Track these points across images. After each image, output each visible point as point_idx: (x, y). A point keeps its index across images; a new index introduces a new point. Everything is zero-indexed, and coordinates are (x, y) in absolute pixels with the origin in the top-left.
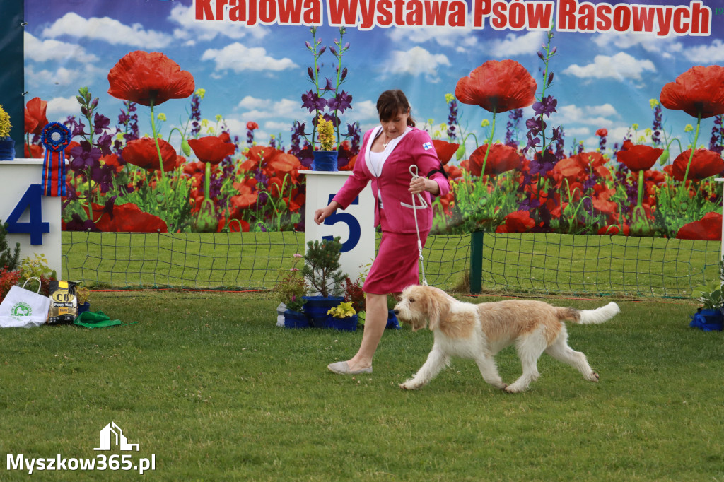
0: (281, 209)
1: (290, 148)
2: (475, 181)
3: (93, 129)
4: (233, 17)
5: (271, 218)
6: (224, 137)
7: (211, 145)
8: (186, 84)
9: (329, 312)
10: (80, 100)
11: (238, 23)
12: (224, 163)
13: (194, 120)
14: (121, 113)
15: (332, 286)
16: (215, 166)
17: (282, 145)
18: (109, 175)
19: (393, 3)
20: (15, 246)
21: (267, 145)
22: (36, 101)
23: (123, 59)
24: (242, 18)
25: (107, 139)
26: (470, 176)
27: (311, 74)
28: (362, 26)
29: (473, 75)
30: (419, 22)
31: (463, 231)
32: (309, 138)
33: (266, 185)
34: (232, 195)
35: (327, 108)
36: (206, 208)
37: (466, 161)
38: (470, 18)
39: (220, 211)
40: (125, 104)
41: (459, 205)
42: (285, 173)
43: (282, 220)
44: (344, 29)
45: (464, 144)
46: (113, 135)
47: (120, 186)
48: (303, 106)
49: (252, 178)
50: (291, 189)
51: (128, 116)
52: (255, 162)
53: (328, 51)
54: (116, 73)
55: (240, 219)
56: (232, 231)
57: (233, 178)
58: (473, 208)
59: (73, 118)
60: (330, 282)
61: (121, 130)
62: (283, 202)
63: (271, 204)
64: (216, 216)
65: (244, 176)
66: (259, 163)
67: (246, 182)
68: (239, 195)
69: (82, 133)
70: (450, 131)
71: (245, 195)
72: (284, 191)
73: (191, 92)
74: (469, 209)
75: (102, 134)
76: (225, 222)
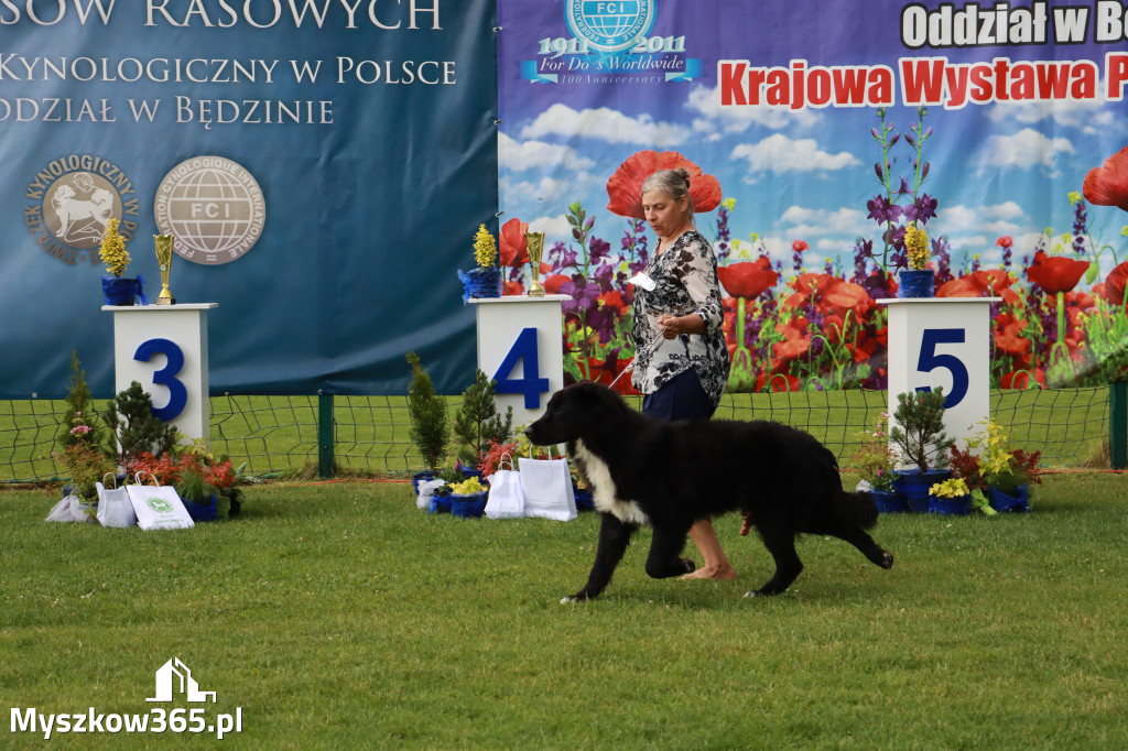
0: (843, 360)
1: (853, 275)
2: (1115, 311)
3: (589, 257)
4: (771, 99)
5: (828, 371)
6: (763, 263)
7: (745, 274)
8: (710, 192)
9: (931, 492)
10: (571, 220)
11: (779, 107)
12: (763, 298)
13: (722, 241)
14: (625, 236)
15: (935, 455)
16: (752, 302)
17: (842, 271)
18: (611, 319)
19: (993, 70)
20: (507, 411)
21: (821, 271)
22: (514, 223)
23: (626, 163)
24: (784, 100)
25: (607, 270)
26: (1107, 305)
27: (879, 173)
28: (950, 104)
29: (1108, 165)
30: (1030, 95)
31: (1099, 382)
32: (880, 261)
33: (820, 327)
34: (774, 341)
35: (902, 219)
36: (740, 360)
37: (1101, 284)
38: (1102, 86)
39: (759, 364)
40: (630, 222)
41: (1092, 346)
42: (847, 309)
43: (844, 375)
44: (925, 108)
45: (1096, 261)
46: (615, 265)
47: (626, 334)
48: (869, 217)
49: (801, 317)
50: (856, 332)
51: (635, 238)
52: (806, 296)
53: (902, 140)
54: (616, 181)
55: (786, 373)
56: (776, 390)
57: (775, 318)
58: (1113, 349)
59: (563, 244)
60: (930, 451)
61: (625, 257)
62: (845, 350)
63: (828, 352)
64: (753, 370)
65: (790, 315)
66: (810, 296)
67: (794, 323)
68: (785, 341)
69: (574, 264)
70: (1077, 244)
71: (793, 341)
72: (847, 334)
73: (717, 203)
74: (1106, 351)
75: (600, 264)
76: (766, 379)
